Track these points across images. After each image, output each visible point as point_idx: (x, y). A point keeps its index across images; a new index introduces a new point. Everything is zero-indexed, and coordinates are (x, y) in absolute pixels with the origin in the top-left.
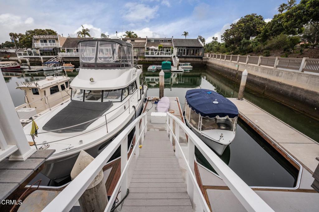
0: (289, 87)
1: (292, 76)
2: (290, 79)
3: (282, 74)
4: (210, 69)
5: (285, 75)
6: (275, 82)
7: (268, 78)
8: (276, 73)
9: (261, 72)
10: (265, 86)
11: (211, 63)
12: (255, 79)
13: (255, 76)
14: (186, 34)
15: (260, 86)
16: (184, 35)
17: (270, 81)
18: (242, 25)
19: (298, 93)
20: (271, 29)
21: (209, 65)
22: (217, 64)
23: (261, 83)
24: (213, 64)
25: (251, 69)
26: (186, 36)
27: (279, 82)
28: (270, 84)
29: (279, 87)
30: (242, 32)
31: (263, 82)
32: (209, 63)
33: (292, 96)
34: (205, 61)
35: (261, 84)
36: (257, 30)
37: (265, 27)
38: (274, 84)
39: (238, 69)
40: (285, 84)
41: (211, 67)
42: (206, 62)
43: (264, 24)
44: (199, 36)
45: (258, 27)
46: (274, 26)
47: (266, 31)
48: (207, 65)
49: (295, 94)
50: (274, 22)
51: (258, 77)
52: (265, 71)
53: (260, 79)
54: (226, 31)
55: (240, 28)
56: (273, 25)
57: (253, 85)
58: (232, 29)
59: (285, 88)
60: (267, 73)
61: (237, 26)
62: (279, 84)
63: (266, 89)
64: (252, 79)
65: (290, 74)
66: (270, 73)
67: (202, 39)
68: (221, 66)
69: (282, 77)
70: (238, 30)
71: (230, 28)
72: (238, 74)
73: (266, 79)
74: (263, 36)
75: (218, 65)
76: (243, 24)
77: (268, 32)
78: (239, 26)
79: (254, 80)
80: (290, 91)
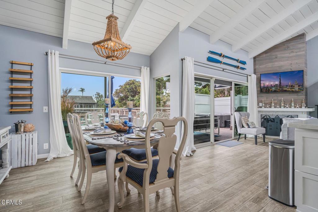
14: (82, 90)
16: (81, 91)
26: (83, 92)
30: (128, 92)
44: (97, 93)
45: (138, 89)
54: (116, 90)
58: (120, 89)
61: (124, 87)
67: (100, 95)
71: (119, 88)
76: (128, 86)
78: (125, 87)
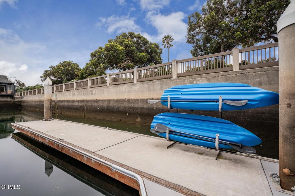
0: (103, 102)
1: (104, 91)
2: (102, 94)
3: (95, 91)
4: (26, 108)
5: (98, 92)
6: (91, 101)
7: (85, 99)
8: (91, 93)
9: (78, 95)
10: (84, 108)
11: (27, 101)
12: (74, 104)
13: (73, 101)
15: (79, 109)
17: (87, 101)
18: (61, 67)
19: (112, 105)
20: (86, 72)
21: (25, 104)
22: (33, 100)
23: (80, 106)
24: (29, 102)
25: (68, 94)
27: (95, 100)
28: (88, 104)
29: (96, 104)
31: (81, 104)
32: (24, 102)
33: (108, 110)
34: (19, 100)
35: (80, 108)
36: (75, 73)
37: (81, 71)
38: (91, 103)
39: (56, 99)
40: (100, 100)
41: (27, 106)
42: (21, 101)
43: (80, 70)
46: (88, 71)
47: (82, 74)
48: (22, 104)
49: (110, 107)
50: (87, 68)
51: (76, 101)
52: (81, 93)
53: (78, 103)
55: (59, 70)
56: (87, 69)
57: (74, 111)
59: (100, 104)
60: (84, 94)
62: (95, 101)
63: (85, 110)
64: (71, 105)
65: (101, 90)
66: (86, 94)
68: (38, 101)
69: (96, 94)
70: (59, 72)
72: (57, 104)
73: (83, 101)
74: (81, 78)
75: (35, 101)
77: (84, 75)
79: (73, 106)
80: (105, 105)
